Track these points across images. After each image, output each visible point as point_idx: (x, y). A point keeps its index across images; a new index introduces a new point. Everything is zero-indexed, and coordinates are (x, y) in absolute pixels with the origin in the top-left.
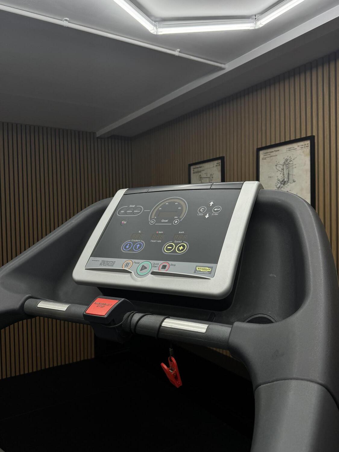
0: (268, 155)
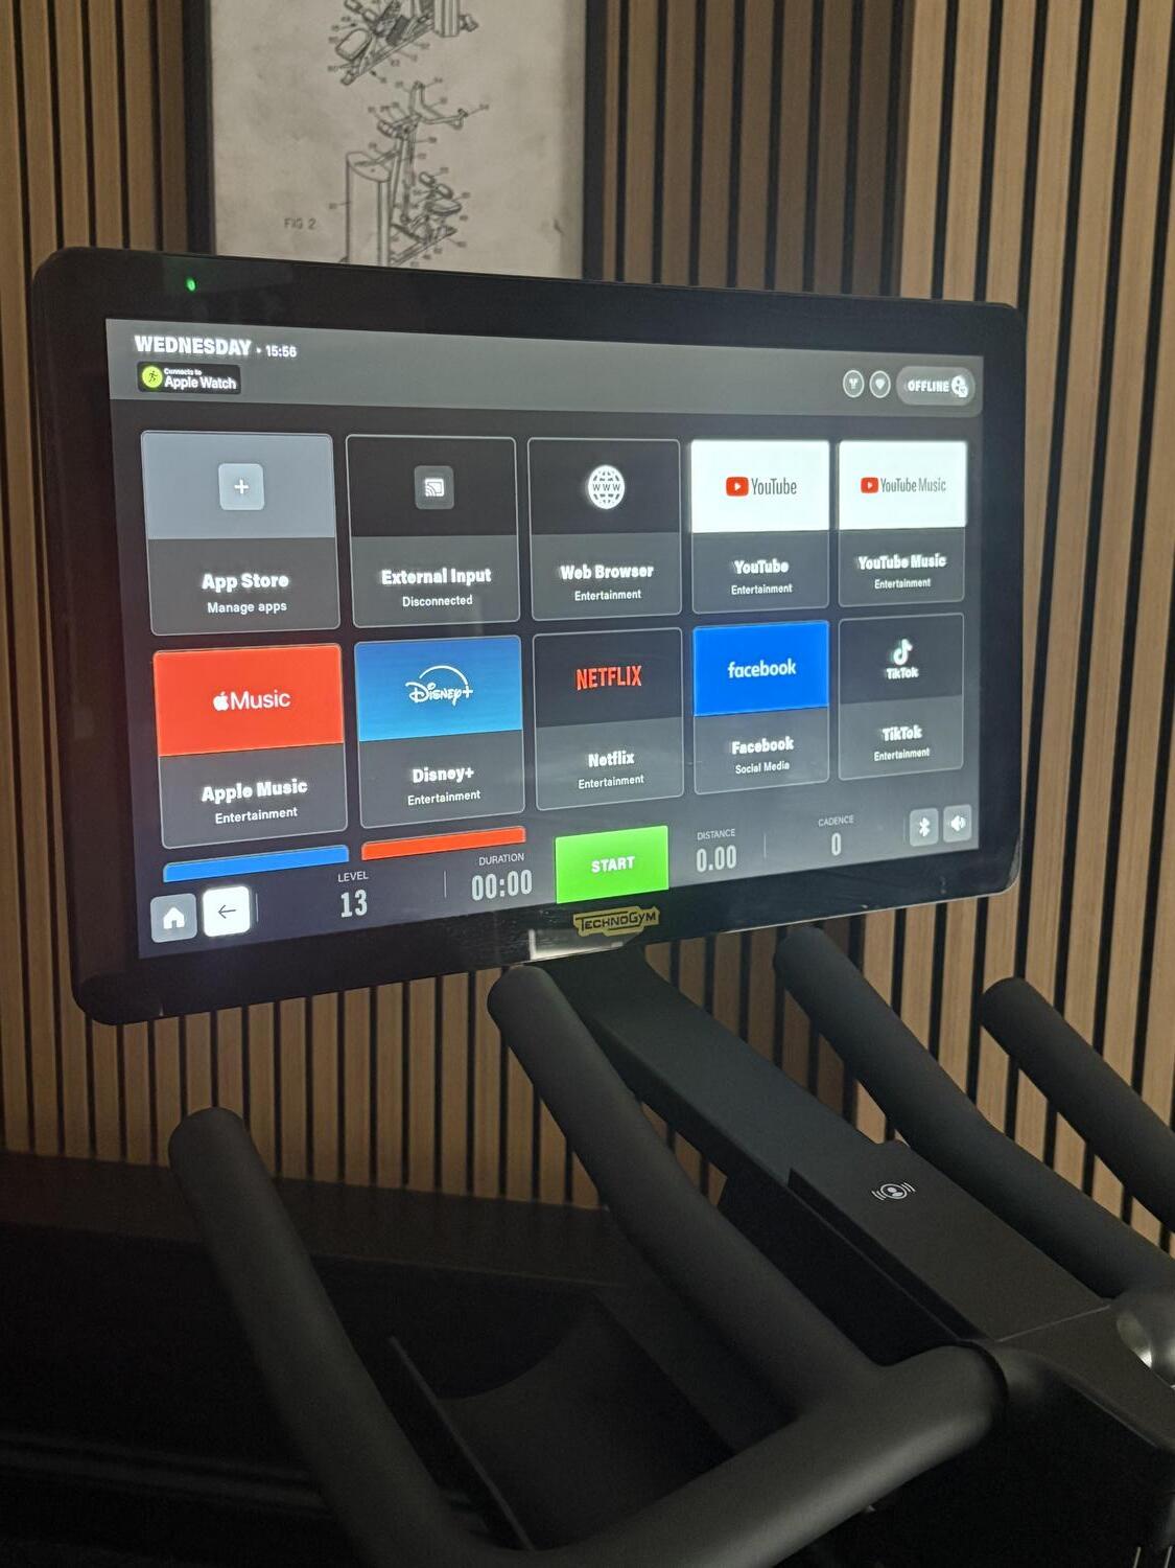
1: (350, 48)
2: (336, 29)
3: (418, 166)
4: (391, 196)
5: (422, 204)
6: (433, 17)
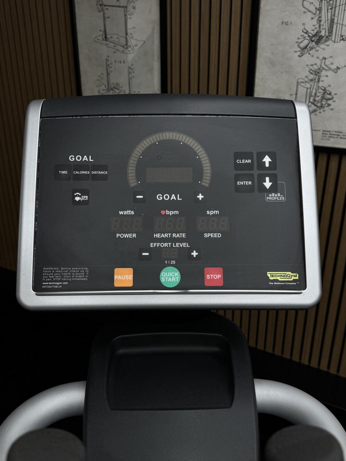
1: (302, 45)
2: (299, 38)
3: (321, 84)
4: (311, 93)
5: (320, 96)
6: (332, 36)
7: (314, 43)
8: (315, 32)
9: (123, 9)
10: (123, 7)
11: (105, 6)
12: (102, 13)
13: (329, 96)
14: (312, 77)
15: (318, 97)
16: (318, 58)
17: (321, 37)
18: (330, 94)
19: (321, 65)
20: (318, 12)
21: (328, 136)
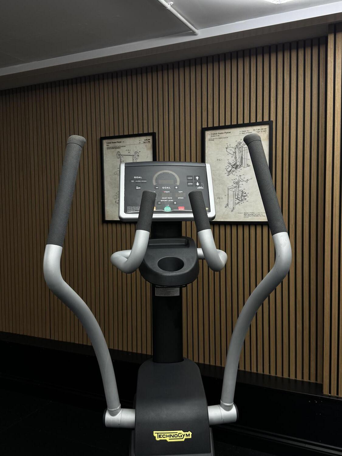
0: (217, 136)
1: (229, 170)
2: (226, 167)
3: (240, 189)
4: (235, 194)
6: (242, 165)
7: (234, 169)
8: (234, 163)
9: (132, 156)
10: (132, 155)
11: (121, 155)
12: (120, 159)
13: (245, 195)
14: (235, 185)
15: (240, 195)
16: (237, 175)
17: (237, 166)
18: (245, 193)
19: (239, 179)
20: (234, 154)
21: (247, 215)
